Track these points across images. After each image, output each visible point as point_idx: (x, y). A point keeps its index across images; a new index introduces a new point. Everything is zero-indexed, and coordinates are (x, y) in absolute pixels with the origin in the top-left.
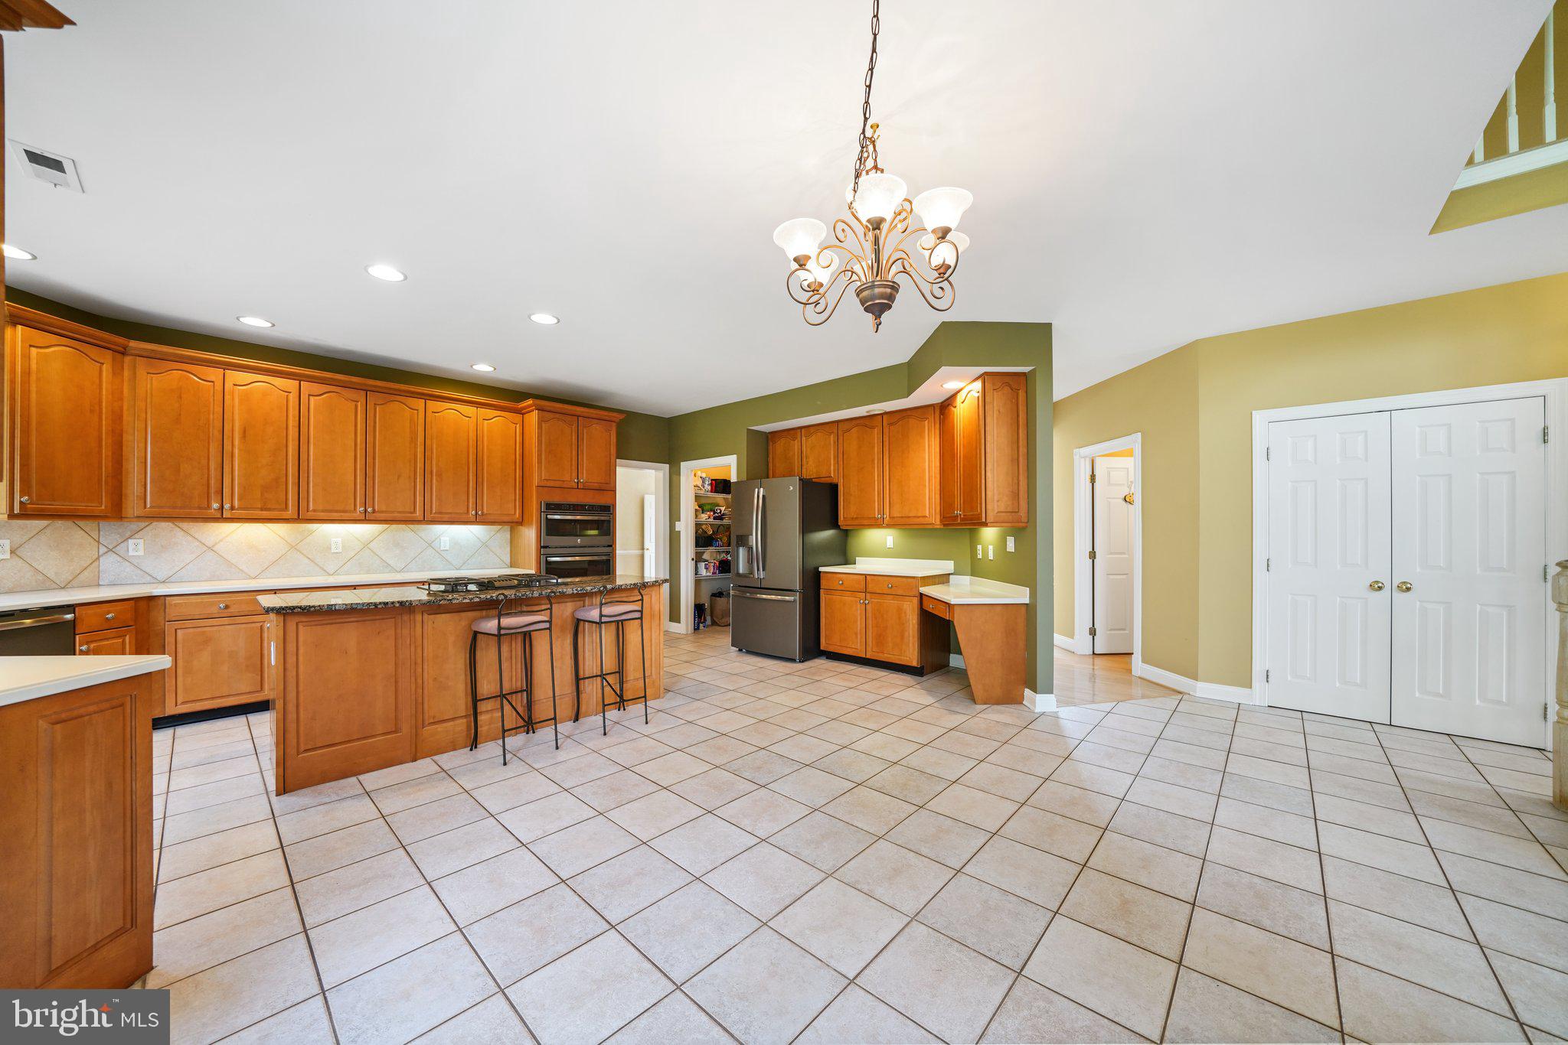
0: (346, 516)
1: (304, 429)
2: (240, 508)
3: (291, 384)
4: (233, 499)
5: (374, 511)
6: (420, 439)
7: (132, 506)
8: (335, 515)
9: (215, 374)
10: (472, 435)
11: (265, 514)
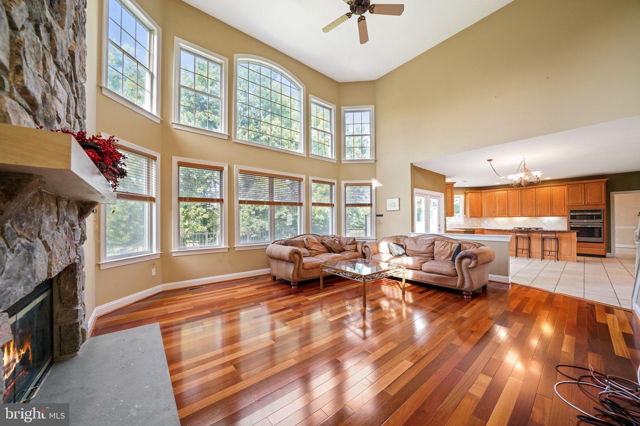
0: (517, 216)
1: (508, 200)
2: (498, 215)
3: (506, 192)
4: (497, 213)
5: (523, 214)
6: (534, 198)
7: (484, 215)
8: (515, 216)
9: (494, 193)
10: (549, 195)
11: (502, 216)
